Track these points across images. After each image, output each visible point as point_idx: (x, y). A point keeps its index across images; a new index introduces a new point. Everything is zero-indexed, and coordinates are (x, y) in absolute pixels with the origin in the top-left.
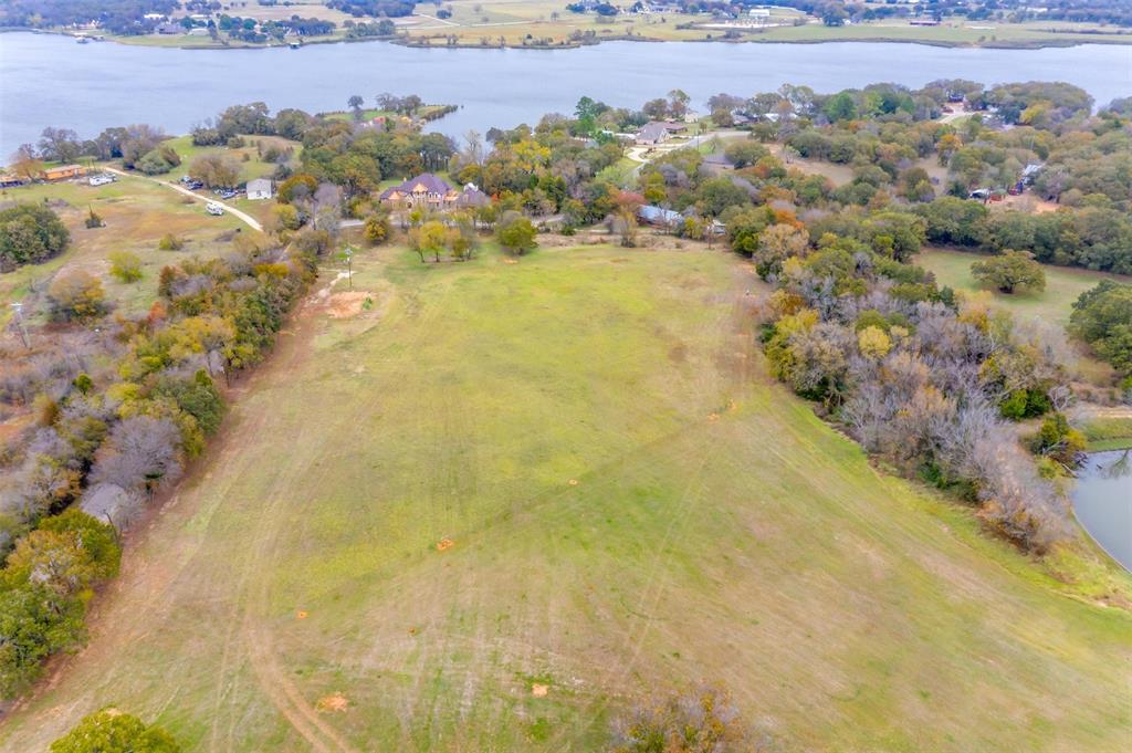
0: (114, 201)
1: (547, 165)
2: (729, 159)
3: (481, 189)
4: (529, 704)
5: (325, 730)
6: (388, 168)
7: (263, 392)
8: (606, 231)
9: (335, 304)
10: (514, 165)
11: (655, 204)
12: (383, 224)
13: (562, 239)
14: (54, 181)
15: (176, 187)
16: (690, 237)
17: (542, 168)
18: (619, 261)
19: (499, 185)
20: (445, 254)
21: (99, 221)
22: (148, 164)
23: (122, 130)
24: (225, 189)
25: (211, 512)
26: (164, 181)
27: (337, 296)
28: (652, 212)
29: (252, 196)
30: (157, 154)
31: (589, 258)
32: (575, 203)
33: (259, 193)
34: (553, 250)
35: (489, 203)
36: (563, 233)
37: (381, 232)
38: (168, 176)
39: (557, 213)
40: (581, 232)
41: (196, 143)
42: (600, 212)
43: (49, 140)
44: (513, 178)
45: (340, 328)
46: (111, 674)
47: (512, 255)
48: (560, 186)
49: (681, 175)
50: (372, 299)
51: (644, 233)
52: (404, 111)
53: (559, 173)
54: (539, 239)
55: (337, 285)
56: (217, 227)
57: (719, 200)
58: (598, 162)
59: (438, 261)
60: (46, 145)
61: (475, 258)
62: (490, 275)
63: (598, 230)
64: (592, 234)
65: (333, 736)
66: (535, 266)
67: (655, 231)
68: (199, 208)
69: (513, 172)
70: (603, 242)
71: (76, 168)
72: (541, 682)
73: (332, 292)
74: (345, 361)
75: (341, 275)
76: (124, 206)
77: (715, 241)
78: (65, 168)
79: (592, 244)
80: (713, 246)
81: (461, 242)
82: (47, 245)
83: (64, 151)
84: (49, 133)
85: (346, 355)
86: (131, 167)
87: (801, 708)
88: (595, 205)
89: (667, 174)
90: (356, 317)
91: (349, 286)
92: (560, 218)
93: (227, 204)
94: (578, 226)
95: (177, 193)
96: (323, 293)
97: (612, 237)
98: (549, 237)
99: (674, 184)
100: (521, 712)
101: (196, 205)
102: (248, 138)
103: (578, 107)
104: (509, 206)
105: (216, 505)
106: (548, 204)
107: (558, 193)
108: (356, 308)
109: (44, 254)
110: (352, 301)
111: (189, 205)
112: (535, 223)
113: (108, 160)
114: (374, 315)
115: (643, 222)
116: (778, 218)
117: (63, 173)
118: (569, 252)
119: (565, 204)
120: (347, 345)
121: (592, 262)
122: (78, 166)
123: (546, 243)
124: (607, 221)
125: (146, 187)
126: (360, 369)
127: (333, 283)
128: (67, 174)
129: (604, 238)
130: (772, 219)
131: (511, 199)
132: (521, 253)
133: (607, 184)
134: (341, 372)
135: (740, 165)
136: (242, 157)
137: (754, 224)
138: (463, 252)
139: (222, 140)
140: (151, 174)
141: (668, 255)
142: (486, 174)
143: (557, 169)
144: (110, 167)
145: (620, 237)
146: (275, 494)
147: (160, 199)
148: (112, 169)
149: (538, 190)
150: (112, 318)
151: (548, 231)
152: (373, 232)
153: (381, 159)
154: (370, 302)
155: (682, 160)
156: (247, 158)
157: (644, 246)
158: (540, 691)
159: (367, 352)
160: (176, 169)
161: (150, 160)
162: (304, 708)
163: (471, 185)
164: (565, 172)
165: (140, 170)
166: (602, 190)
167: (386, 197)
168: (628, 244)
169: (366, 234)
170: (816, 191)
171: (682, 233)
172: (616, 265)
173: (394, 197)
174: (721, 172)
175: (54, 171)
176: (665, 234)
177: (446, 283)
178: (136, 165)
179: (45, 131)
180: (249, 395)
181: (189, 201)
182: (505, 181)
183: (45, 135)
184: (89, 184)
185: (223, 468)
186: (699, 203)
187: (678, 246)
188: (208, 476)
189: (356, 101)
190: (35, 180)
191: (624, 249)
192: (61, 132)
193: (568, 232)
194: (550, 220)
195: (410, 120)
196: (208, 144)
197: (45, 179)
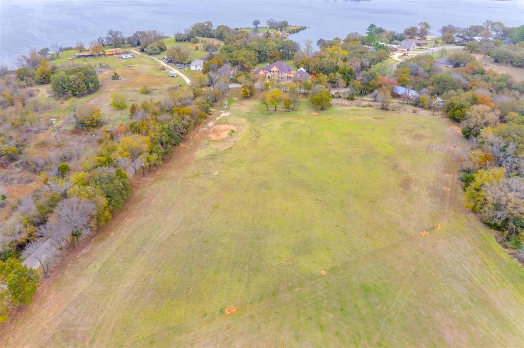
0: (130, 67)
1: (345, 60)
2: (450, 61)
3: (308, 72)
6: (263, 57)
7: (160, 182)
8: (373, 99)
9: (215, 131)
10: (326, 59)
11: (403, 86)
12: (250, 88)
13: (347, 102)
14: (108, 55)
15: (160, 61)
16: (422, 107)
17: (342, 61)
18: (378, 118)
19: (316, 69)
20: (281, 106)
22: (150, 49)
23: (144, 32)
24: (182, 64)
25: (104, 260)
26: (155, 58)
27: (217, 127)
28: (401, 90)
29: (193, 68)
30: (155, 45)
31: (360, 115)
32: (357, 83)
33: (196, 67)
34: (339, 109)
35: (309, 79)
36: (348, 99)
37: (248, 92)
38: (157, 56)
39: (346, 87)
40: (358, 99)
41: (177, 40)
42: (370, 89)
43: (110, 36)
44: (325, 66)
45: (213, 146)
47: (317, 110)
48: (350, 72)
49: (421, 70)
50: (234, 130)
51: (395, 101)
52: (279, 29)
53: (351, 65)
54: (334, 101)
55: (219, 120)
56: (171, 83)
57: (441, 87)
58: (373, 60)
59: (276, 110)
60: (109, 38)
61: (296, 110)
62: (302, 121)
63: (368, 98)
64: (364, 100)
66: (329, 117)
67: (401, 101)
68: (166, 73)
69: (325, 63)
70: (370, 106)
71: (118, 50)
73: (216, 124)
74: (210, 166)
75: (223, 114)
76: (133, 70)
77: (437, 110)
78: (114, 50)
79: (363, 106)
80: (435, 113)
81: (289, 101)
82: (88, 87)
83: (117, 42)
84: (111, 32)
85: (211, 163)
86: (142, 51)
88: (368, 84)
89: (412, 69)
90: (223, 140)
91: (225, 121)
92: (347, 90)
93: (180, 72)
94: (357, 95)
95: (159, 64)
96: (211, 124)
97: (375, 103)
98: (340, 101)
99: (416, 75)
101: (166, 71)
102: (200, 39)
103: (368, 29)
104: (319, 82)
105: (109, 255)
106: (342, 82)
107: (349, 76)
108: (225, 135)
109: (86, 92)
110: (224, 130)
111: (162, 71)
112: (333, 92)
113: (135, 47)
114: (233, 140)
115: (395, 95)
116: (479, 100)
117: (112, 52)
118: (349, 110)
119: (351, 83)
121: (362, 118)
122: (120, 49)
123: (337, 104)
124: (374, 94)
125: (147, 61)
126: (216, 173)
127: (218, 118)
128: (114, 52)
129: (371, 103)
130: (475, 101)
131: (321, 78)
132: (322, 109)
133: (377, 73)
134: (205, 174)
135: (457, 65)
136: (195, 48)
137: (463, 103)
138: (290, 107)
139: (187, 39)
140: (151, 54)
141: (407, 116)
142: (311, 63)
143: (350, 63)
144: (135, 50)
145: (380, 104)
146: (143, 253)
147: (151, 67)
148: (135, 51)
149: (338, 74)
150: (103, 128)
151: (340, 97)
152: (244, 91)
153: (259, 52)
154: (233, 132)
155: (422, 61)
156: (197, 49)
157: (393, 110)
159: (223, 162)
160: (163, 52)
161: (151, 48)
163: (302, 69)
164: (354, 65)
165: (146, 52)
166: (373, 76)
167: (257, 73)
168: (384, 108)
169: (241, 93)
170: (504, 84)
171: (418, 104)
172: (375, 120)
173: (262, 73)
174: (445, 70)
175: (109, 51)
176: (407, 104)
177: (277, 123)
178: (145, 50)
179: (109, 32)
180: (152, 183)
181: (163, 69)
182: (321, 67)
183: (109, 34)
184: (122, 58)
185: (122, 229)
186: (430, 87)
187: (414, 112)
188: (112, 234)
189: (256, 23)
190: (100, 55)
191: (381, 110)
192: (116, 32)
193: (351, 98)
194: (341, 91)
195: (281, 33)
196: (182, 41)
197: (104, 55)
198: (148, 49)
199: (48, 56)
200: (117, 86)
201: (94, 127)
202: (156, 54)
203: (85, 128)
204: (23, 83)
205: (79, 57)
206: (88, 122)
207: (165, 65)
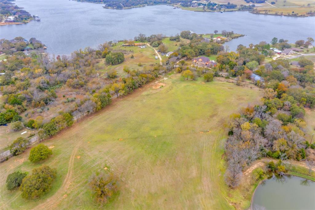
0: (142, 52)
2: (299, 64)
9: (156, 85)
11: (258, 74)
14: (136, 46)
15: (155, 50)
20: (189, 78)
21: (133, 57)
23: (155, 35)
24: (164, 53)
29: (167, 55)
30: (156, 43)
34: (216, 82)
40: (231, 79)
41: (170, 40)
42: (239, 74)
45: (151, 91)
59: (187, 80)
70: (233, 82)
71: (140, 43)
73: (158, 83)
75: (164, 79)
76: (142, 54)
79: (229, 82)
80: (261, 90)
82: (118, 61)
86: (151, 44)
90: (156, 89)
91: (163, 82)
92: (227, 74)
93: (161, 56)
94: (231, 77)
95: (155, 52)
96: (156, 82)
102: (182, 40)
108: (158, 87)
109: (117, 63)
111: (154, 56)
120: (148, 95)
125: (150, 50)
127: (161, 80)
128: (139, 45)
136: (175, 45)
139: (175, 39)
140: (153, 47)
143: (238, 60)
144: (148, 44)
152: (178, 70)
153: (201, 50)
154: (162, 86)
157: (242, 86)
160: (159, 46)
166: (242, 68)
171: (256, 84)
173: (195, 61)
181: (155, 54)
184: (140, 47)
189: (216, 32)
190: (132, 45)
191: (236, 85)
193: (227, 78)
194: (224, 74)
195: (226, 38)
196: (172, 40)
197: (134, 45)
198: (153, 44)
199: (112, 44)
201: (112, 78)
202: (156, 47)
203: (110, 78)
204: (97, 57)
205: (123, 46)
206: (111, 76)
207: (157, 53)
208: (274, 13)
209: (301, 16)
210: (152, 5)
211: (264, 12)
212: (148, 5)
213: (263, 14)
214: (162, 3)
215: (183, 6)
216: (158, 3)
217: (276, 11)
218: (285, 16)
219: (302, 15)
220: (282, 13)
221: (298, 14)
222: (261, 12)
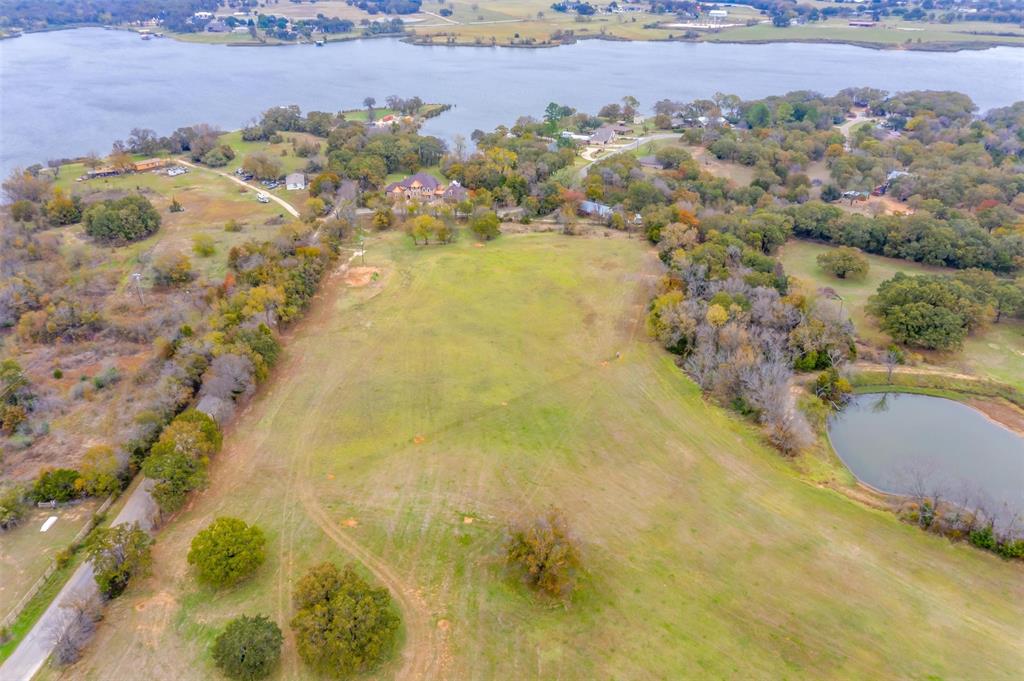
0: (187, 189)
1: (514, 167)
2: (660, 160)
3: (463, 185)
4: (461, 527)
5: (344, 536)
6: (393, 165)
8: (555, 221)
9: (351, 276)
10: (488, 166)
11: (594, 200)
12: (387, 214)
13: (520, 227)
15: (232, 178)
16: (616, 228)
17: (510, 169)
19: (475, 182)
20: (433, 238)
21: (179, 207)
22: (211, 159)
24: (269, 180)
26: (222, 172)
27: (353, 270)
28: (590, 206)
29: (290, 187)
30: (218, 152)
31: (539, 243)
32: (532, 200)
33: (295, 185)
34: (512, 236)
35: (467, 197)
36: (521, 222)
37: (386, 220)
38: (224, 168)
39: (518, 206)
40: (535, 222)
41: (245, 139)
42: (550, 207)
43: (136, 138)
44: (487, 175)
46: (222, 504)
47: (481, 240)
48: (523, 184)
49: (616, 177)
50: (378, 273)
51: (583, 222)
52: (408, 111)
53: (523, 173)
54: (503, 226)
55: (353, 261)
57: (641, 200)
59: (427, 244)
60: (134, 142)
61: (454, 242)
63: (548, 219)
64: (543, 223)
65: (349, 539)
67: (591, 222)
68: (251, 197)
69: (487, 172)
70: (551, 230)
71: (156, 161)
72: (469, 516)
73: (350, 267)
74: (358, 318)
75: (356, 254)
76: (195, 194)
77: (636, 230)
78: (149, 161)
79: (542, 231)
80: (632, 235)
81: (444, 230)
82: (146, 227)
85: (359, 314)
86: (197, 160)
87: (619, 535)
88: (546, 201)
89: (605, 176)
90: (366, 286)
91: (362, 262)
92: (520, 209)
94: (533, 216)
95: (233, 183)
96: (343, 267)
97: (557, 227)
98: (511, 226)
99: (611, 183)
100: (456, 531)
101: (249, 193)
103: (547, 111)
104: (481, 202)
106: (510, 198)
107: (521, 191)
108: (367, 279)
109: (144, 234)
110: (364, 274)
111: (243, 194)
112: (501, 213)
114: (379, 285)
115: (582, 214)
116: (680, 216)
117: (148, 164)
118: (525, 237)
119: (525, 199)
122: (158, 159)
123: (507, 230)
124: (554, 214)
125: (211, 178)
126: (369, 325)
127: (350, 259)
128: (151, 166)
129: (552, 227)
130: (675, 217)
131: (483, 196)
132: (489, 238)
133: (558, 185)
134: (355, 326)
135: (668, 166)
136: (281, 153)
137: (662, 221)
138: (445, 237)
139: (264, 137)
140: (213, 166)
142: (467, 173)
143: (521, 170)
144: (181, 159)
145: (562, 226)
147: (222, 188)
148: (183, 161)
149: (505, 188)
151: (510, 220)
152: (379, 219)
153: (388, 158)
154: (377, 275)
156: (285, 153)
157: (580, 234)
158: (468, 521)
159: (373, 312)
160: (231, 162)
161: (213, 156)
162: (332, 525)
163: (455, 182)
164: (527, 172)
165: (205, 163)
166: (553, 189)
168: (569, 233)
169: (376, 222)
170: (719, 192)
171: (610, 224)
173: (397, 190)
174: (647, 176)
175: (141, 164)
176: (599, 225)
178: (202, 159)
180: (294, 340)
181: (243, 190)
182: (482, 179)
183: (132, 134)
184: (167, 174)
186: (626, 200)
187: (607, 234)
189: (370, 102)
190: (128, 172)
191: (565, 236)
192: (144, 131)
193: (525, 222)
194: (512, 212)
195: (412, 119)
196: (254, 140)
197: (136, 171)
200: (183, 221)
207: (244, 184)
208: (473, 41)
209: (543, 45)
210: (44, 29)
211: (444, 40)
212: (29, 30)
213: (442, 44)
214: (80, 21)
215: (173, 28)
216: (64, 24)
217: (475, 34)
218: (503, 46)
219: (544, 43)
220: (494, 39)
221: (534, 40)
222: (435, 40)
